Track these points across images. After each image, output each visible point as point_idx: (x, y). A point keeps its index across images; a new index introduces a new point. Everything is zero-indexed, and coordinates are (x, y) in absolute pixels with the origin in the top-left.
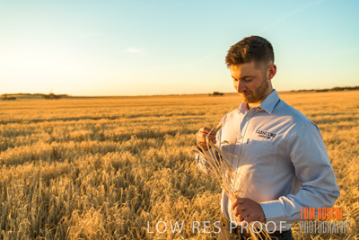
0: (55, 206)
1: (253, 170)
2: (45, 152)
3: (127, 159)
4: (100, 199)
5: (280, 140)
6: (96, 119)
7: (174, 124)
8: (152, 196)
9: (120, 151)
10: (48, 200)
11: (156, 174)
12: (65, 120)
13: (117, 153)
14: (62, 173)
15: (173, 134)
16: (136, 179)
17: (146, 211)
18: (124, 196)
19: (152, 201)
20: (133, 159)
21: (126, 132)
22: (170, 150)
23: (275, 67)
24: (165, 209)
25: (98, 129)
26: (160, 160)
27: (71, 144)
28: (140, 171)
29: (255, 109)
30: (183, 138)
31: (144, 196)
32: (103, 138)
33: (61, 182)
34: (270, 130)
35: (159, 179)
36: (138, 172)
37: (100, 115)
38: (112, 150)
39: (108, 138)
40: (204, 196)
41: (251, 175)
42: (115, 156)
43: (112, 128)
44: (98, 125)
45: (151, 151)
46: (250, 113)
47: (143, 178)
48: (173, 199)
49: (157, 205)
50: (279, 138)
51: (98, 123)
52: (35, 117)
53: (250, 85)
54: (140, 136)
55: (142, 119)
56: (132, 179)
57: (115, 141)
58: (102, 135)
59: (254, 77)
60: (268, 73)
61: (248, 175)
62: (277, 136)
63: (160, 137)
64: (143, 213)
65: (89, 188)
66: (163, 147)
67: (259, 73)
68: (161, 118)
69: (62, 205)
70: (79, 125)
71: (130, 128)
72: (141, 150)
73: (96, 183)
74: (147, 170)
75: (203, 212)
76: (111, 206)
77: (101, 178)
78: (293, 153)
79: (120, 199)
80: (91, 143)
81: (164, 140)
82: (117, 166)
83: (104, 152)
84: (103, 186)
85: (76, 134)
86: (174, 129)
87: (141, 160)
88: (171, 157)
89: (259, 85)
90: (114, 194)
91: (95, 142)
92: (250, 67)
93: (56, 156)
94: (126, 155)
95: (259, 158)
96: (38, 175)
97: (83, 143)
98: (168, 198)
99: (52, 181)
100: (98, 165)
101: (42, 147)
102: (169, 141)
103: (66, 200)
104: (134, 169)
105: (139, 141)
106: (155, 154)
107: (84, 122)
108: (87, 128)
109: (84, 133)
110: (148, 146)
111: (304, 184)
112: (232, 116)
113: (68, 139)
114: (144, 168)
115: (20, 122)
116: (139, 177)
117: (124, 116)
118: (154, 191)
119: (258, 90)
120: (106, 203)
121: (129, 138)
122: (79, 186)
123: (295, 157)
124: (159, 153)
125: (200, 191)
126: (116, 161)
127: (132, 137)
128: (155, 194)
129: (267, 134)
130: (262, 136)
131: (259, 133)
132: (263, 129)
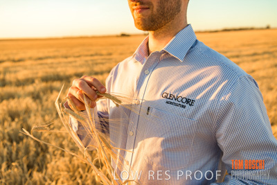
3: (27, 106)
7: (81, 66)
8: (51, 150)
9: (19, 97)
11: (56, 122)
13: (16, 100)
15: (79, 75)
19: (48, 156)
20: (33, 106)
21: (30, 76)
28: (39, 120)
29: (158, 54)
31: (42, 149)
35: (59, 128)
37: (5, 58)
38: (11, 96)
39: (10, 83)
42: (13, 104)
43: (15, 72)
45: (56, 96)
46: (153, 60)
54: (45, 79)
55: (49, 61)
57: (17, 85)
58: (3, 80)
63: (67, 79)
64: (35, 174)
68: (70, 59)
71: (35, 71)
72: (44, 95)
74: (47, 118)
81: (70, 82)
82: (13, 115)
86: (81, 70)
90: (5, 151)
94: (27, 102)
104: (33, 118)
105: (43, 85)
110: (52, 90)
114: (43, 116)
117: (30, 58)
123: (225, 138)
126: (14, 109)
127: (37, 81)
128: (53, 147)
129: (180, 99)
130: (171, 103)
131: (166, 97)
132: (173, 91)
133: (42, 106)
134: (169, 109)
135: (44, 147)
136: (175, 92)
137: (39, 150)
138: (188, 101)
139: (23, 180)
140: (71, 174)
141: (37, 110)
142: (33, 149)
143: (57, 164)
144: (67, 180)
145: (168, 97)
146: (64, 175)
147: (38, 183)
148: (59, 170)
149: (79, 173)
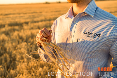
5: (104, 39)
7: (27, 18)
8: (17, 59)
11: (19, 46)
15: (27, 23)
16: (7, 50)
17: (13, 69)
19: (17, 62)
20: (6, 38)
26: (21, 38)
28: (10, 45)
29: (81, 14)
30: (32, 25)
34: (95, 31)
35: (20, 49)
36: (8, 46)
45: (16, 33)
46: (77, 18)
47: (11, 49)
48: (28, 60)
49: (19, 65)
54: (10, 25)
55: (11, 16)
56: (5, 50)
62: (101, 36)
63: (20, 25)
66: (22, 31)
71: (5, 21)
72: (11, 33)
74: (14, 44)
75: (45, 67)
81: (23, 26)
88: (27, 36)
94: (3, 37)
95: (88, 53)
98: (25, 60)
102: (25, 27)
105: (10, 28)
106: (18, 35)
110: (14, 30)
112: (61, 20)
114: (12, 43)
118: (18, 56)
121: (4, 26)
124: (21, 34)
127: (6, 26)
129: (93, 34)
130: (89, 36)
131: (86, 33)
132: (89, 30)
133: (11, 38)
134: (88, 39)
135: (14, 58)
136: (90, 31)
137: (12, 59)
138: (97, 35)
139: (6, 74)
140: (29, 70)
141: (8, 40)
142: (8, 59)
143: (22, 66)
144: (27, 73)
145: (87, 33)
146: (25, 71)
147: (13, 75)
148: (22, 69)
149: (33, 70)
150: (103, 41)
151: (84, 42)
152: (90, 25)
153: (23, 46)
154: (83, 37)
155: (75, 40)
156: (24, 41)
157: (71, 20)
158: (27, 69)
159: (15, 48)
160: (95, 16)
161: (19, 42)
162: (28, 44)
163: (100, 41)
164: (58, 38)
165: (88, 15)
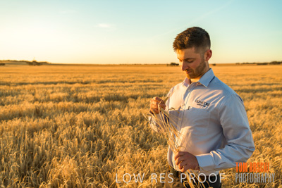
0: (38, 154)
1: (192, 130)
2: (29, 110)
3: (97, 118)
4: (74, 149)
5: (213, 108)
6: (71, 83)
8: (116, 148)
9: (90, 111)
10: (32, 149)
11: (119, 130)
12: (46, 83)
13: (88, 113)
14: (44, 128)
15: (135, 98)
16: (103, 134)
17: (110, 159)
18: (94, 147)
20: (101, 117)
21: (96, 95)
22: (131, 111)
23: (211, 51)
24: (126, 158)
25: (73, 92)
26: (124, 119)
27: (51, 104)
28: (107, 128)
29: (195, 83)
30: (143, 101)
31: (110, 148)
32: (77, 100)
33: (42, 135)
34: (206, 101)
35: (122, 134)
36: (105, 129)
37: (75, 80)
38: (84, 110)
39: (81, 100)
40: (158, 149)
41: (190, 134)
42: (87, 115)
43: (85, 92)
44: (73, 89)
45: (116, 112)
46: (192, 87)
47: (109, 134)
48: (133, 151)
49: (120, 156)
50: (212, 106)
51: (73, 87)
52: (21, 80)
53: (191, 65)
54: (108, 99)
55: (110, 84)
56: (100, 134)
57: (87, 102)
58: (76, 97)
59: (194, 59)
60: (205, 56)
61: (188, 134)
62: (210, 105)
63: (124, 100)
64: (109, 161)
65: (65, 140)
66: (126, 109)
67: (198, 56)
68: (126, 84)
69: (43, 153)
70: (57, 88)
71: (100, 92)
72: (108, 111)
73: (71, 137)
74: (113, 127)
75: (157, 161)
76: (82, 155)
77: (75, 133)
78: (222, 118)
79: (90, 150)
80: (67, 104)
81: (127, 102)
82: (88, 123)
83: (77, 111)
84: (76, 139)
85: (54, 95)
86: (135, 93)
87: (108, 119)
88: (133, 117)
89: (198, 65)
90: (86, 146)
91: (70, 103)
92: (191, 51)
93: (38, 113)
94: (96, 115)
95: (197, 122)
96: (24, 129)
97: (61, 104)
98: (129, 150)
99: (35, 133)
100: (73, 122)
101: (27, 106)
102: (132, 103)
103: (47, 149)
104: (102, 127)
105: (107, 103)
106: (120, 114)
107: (61, 85)
108: (64, 91)
109: (61, 95)
110: (114, 107)
111: (229, 142)
112: (178, 88)
113: (48, 100)
114: (110, 125)
115: (8, 84)
116: (106, 133)
117: (94, 82)
118: (118, 144)
119: (197, 69)
120: (79, 153)
121: (98, 100)
122: (57, 138)
123: (223, 121)
124: (123, 114)
125: (155, 145)
126: (88, 119)
127: (101, 100)
128: (118, 147)
129: (203, 103)
131: (197, 102)
132: (201, 99)
134: (199, 107)
135: (111, 146)
138: (207, 104)
140: (133, 164)
141: (104, 121)
142: (104, 146)
144: (131, 166)
146: (128, 164)
150: (211, 110)
151: (194, 109)
152: (202, 94)
153: (126, 131)
154: (193, 105)
155: (187, 108)
156: (128, 123)
157: (186, 88)
158: (131, 162)
159: (115, 132)
160: (208, 86)
161: (120, 125)
162: (134, 128)
163: (208, 111)
164: (173, 103)
165: (202, 85)
